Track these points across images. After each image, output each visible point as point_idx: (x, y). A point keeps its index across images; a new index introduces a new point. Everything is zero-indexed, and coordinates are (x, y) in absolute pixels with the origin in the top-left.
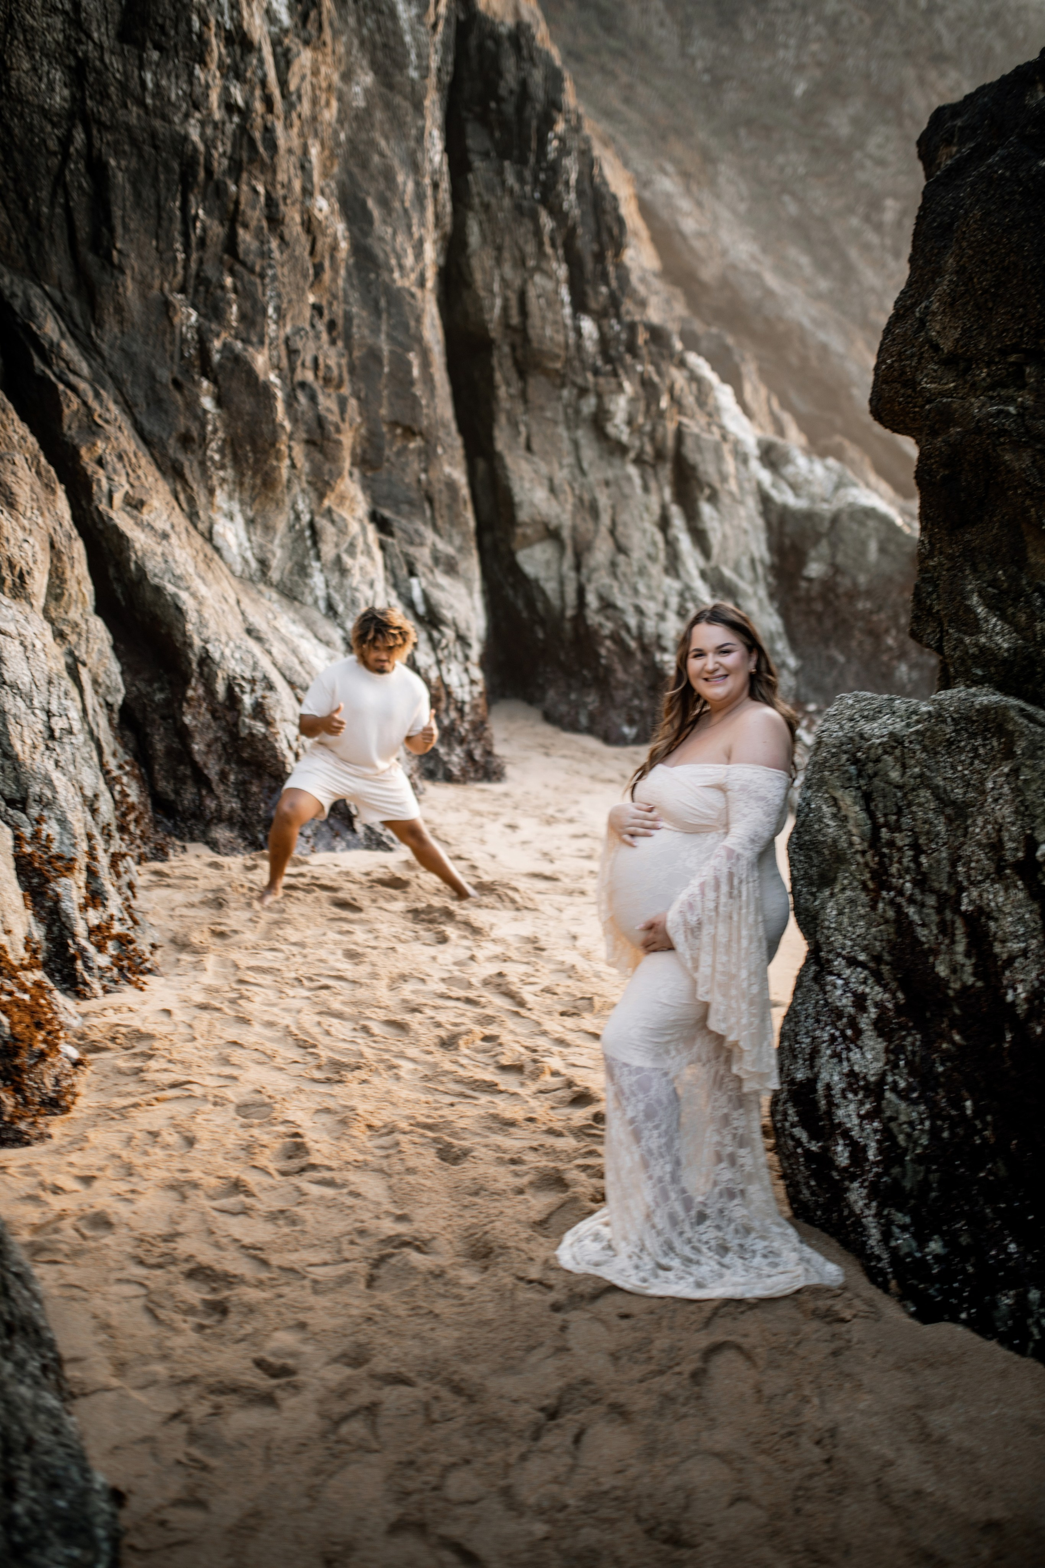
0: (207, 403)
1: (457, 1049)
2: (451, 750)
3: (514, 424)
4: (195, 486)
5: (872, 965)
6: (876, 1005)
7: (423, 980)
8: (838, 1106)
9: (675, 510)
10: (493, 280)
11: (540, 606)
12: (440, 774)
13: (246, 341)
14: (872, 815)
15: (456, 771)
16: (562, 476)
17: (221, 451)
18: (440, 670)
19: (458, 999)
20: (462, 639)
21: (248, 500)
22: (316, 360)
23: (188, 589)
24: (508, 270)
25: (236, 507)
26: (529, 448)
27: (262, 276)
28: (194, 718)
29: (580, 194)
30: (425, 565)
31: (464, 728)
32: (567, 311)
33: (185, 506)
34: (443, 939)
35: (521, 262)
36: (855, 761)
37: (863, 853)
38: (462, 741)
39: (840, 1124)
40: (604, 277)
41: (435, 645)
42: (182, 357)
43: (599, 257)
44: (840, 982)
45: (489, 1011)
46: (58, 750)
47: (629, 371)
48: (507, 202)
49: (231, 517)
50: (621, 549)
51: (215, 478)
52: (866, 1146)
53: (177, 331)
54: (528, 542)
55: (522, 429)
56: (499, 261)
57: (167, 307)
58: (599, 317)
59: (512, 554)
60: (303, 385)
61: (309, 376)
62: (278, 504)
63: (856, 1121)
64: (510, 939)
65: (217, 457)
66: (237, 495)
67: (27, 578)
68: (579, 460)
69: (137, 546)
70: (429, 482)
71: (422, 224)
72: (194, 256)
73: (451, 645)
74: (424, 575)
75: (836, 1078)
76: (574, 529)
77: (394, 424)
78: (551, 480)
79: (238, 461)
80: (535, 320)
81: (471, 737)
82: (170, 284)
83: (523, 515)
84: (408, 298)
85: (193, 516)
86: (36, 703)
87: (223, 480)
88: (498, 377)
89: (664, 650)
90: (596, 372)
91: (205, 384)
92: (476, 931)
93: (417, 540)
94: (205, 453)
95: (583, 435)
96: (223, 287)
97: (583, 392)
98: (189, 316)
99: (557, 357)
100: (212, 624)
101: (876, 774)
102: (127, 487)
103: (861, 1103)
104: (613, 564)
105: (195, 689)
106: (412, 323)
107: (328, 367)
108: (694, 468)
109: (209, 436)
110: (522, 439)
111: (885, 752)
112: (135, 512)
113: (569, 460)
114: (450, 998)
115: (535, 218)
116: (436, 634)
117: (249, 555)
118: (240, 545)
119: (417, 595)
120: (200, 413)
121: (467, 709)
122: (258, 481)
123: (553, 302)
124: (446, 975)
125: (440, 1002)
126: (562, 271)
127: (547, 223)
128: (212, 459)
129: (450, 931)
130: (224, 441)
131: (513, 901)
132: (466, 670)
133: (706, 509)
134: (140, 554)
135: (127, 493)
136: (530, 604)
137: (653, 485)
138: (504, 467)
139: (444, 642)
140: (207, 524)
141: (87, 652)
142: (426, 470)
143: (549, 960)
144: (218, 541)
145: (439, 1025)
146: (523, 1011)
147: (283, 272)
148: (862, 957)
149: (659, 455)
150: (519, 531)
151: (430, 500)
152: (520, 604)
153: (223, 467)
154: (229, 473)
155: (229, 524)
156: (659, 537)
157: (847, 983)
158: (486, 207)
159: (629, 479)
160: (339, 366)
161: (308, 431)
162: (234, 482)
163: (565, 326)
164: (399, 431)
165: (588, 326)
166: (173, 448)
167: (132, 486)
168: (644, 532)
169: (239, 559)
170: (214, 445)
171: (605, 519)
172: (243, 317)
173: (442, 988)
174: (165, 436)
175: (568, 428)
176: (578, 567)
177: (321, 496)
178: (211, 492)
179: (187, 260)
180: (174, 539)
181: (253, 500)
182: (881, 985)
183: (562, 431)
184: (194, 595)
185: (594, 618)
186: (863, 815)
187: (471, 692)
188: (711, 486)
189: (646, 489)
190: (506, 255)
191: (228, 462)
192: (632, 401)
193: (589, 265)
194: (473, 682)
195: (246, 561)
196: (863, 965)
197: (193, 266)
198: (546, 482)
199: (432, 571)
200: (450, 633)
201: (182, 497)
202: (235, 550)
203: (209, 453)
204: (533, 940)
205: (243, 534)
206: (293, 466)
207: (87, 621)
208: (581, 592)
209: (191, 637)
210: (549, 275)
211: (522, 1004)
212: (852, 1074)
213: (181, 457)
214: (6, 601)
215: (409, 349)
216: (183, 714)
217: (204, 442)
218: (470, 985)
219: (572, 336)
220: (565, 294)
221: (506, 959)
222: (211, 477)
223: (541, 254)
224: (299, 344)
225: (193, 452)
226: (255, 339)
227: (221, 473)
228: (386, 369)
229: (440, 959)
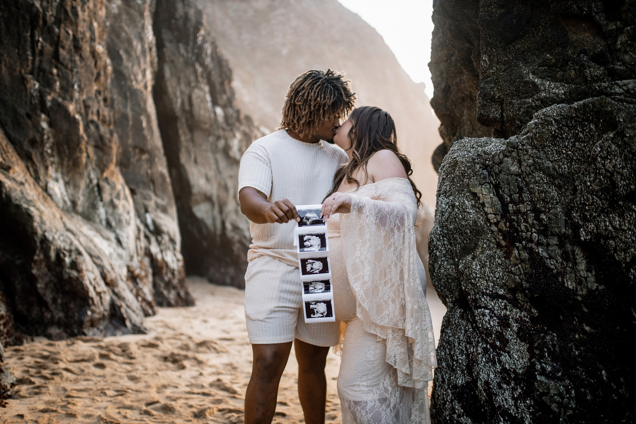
0: (44, 125)
1: (205, 417)
2: (169, 292)
3: (189, 152)
4: (38, 164)
5: (508, 296)
6: (517, 321)
7: (176, 387)
8: (496, 395)
10: (176, 92)
11: (204, 231)
12: (165, 303)
13: (64, 99)
14: (501, 198)
15: (173, 302)
16: (211, 174)
17: (51, 148)
18: (162, 255)
19: (198, 394)
20: (172, 241)
21: (65, 172)
22: (98, 112)
23: (34, 206)
24: (183, 87)
25: (59, 176)
26: (196, 162)
27: (72, 71)
28: (38, 270)
29: (213, 59)
30: (153, 209)
31: (175, 282)
32: (209, 105)
33: (33, 173)
34: (183, 367)
35: (188, 84)
36: (485, 167)
37: (496, 224)
38: (174, 288)
39: (500, 406)
40: (224, 92)
41: (159, 243)
42: (31, 104)
43: (222, 84)
44: (487, 311)
45: (217, 397)
47: (238, 129)
48: (181, 60)
49: (57, 180)
51: (48, 161)
52: (522, 418)
53: (29, 91)
54: (198, 203)
55: (192, 154)
56: (179, 83)
57: (23, 81)
58: (224, 107)
59: (190, 209)
60: (92, 122)
61: (95, 118)
62: (81, 175)
63: (511, 402)
64: (218, 365)
65: (49, 151)
66: (60, 170)
68: (218, 168)
69: (6, 185)
70: (152, 174)
71: (145, 62)
72: (37, 59)
73: (167, 243)
74: (152, 212)
75: (492, 376)
76: (218, 197)
77: (135, 147)
78: (206, 175)
79: (60, 154)
80: (196, 108)
81: (178, 286)
82: (25, 70)
83: (195, 190)
84: (139, 93)
85: (37, 179)
87: (53, 163)
88: (181, 132)
90: (224, 130)
91: (43, 116)
92: (200, 363)
93: (148, 198)
94: (43, 149)
95: (220, 157)
96: (52, 74)
97: (218, 138)
98: (35, 85)
99: (206, 123)
100: (48, 223)
101: (500, 172)
102: (1, 159)
103: (514, 389)
105: (38, 256)
106: (142, 104)
107: (104, 116)
109: (45, 141)
110: (192, 159)
111: (505, 156)
112: (5, 172)
113: (214, 167)
114: (194, 393)
115: (194, 66)
116: (160, 238)
117: (66, 199)
118: (62, 194)
119: (149, 221)
120: (40, 129)
121: (176, 273)
122: (71, 163)
123: (203, 100)
124: (188, 383)
125: (189, 396)
126: (207, 88)
127: (200, 69)
128: (47, 152)
129: (186, 363)
130: (53, 143)
131: (215, 349)
132: (175, 255)
136: (200, 230)
138: (185, 170)
139: (163, 242)
140: (44, 183)
142: (151, 168)
143: (242, 372)
144: (51, 192)
145: (191, 406)
146: (236, 396)
147: (82, 71)
148: (501, 292)
150: (193, 198)
151: (153, 181)
152: (195, 231)
153: (52, 156)
154: (56, 159)
155: (55, 183)
157: (492, 311)
158: (172, 62)
160: (109, 116)
161: (96, 141)
162: (58, 164)
163: (208, 111)
164: (137, 151)
165: (219, 111)
166: (26, 146)
169: (61, 201)
170: (48, 145)
172: (62, 88)
173: (188, 389)
174: (22, 139)
175: (213, 154)
176: (221, 212)
177: (102, 171)
178: (46, 168)
179: (34, 60)
180: (27, 186)
181: (68, 172)
182: (517, 307)
183: (210, 155)
184: (38, 209)
185: (230, 233)
186: (496, 199)
187: (178, 266)
190: (182, 80)
191: (55, 153)
192: (241, 141)
193: (218, 87)
194: (178, 260)
195: (65, 202)
196: (503, 297)
197: (37, 63)
198: (204, 176)
199: (156, 211)
200: (166, 238)
201: (31, 169)
202: (59, 196)
203: (45, 149)
204: (231, 365)
205: (63, 189)
206: (88, 157)
208: (223, 223)
209: (36, 229)
210: (201, 89)
211: (234, 392)
212: (504, 370)
213: (31, 150)
215: (141, 114)
216: (31, 268)
217: (42, 144)
218: (203, 387)
219: (212, 116)
220: (208, 97)
221: (219, 374)
222: (46, 161)
223: (197, 80)
224: (90, 103)
225: (37, 148)
226: (68, 98)
227: (52, 159)
228: (131, 123)
229: (183, 376)
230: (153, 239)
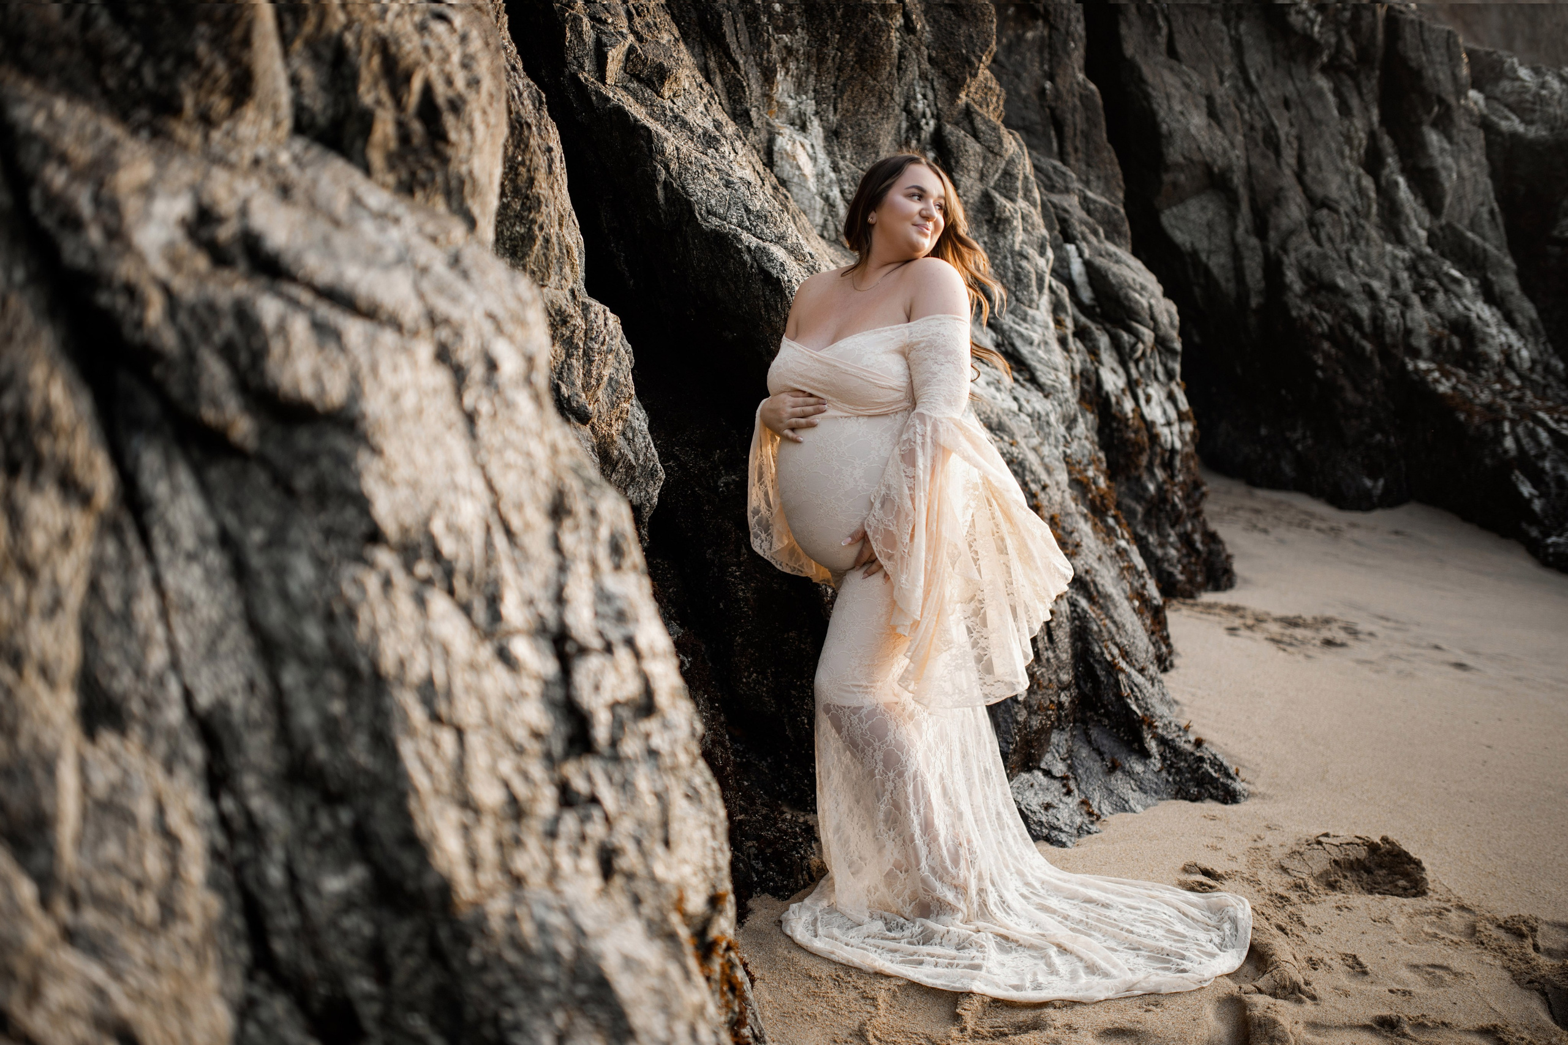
4: (740, 60)
9: (1386, 141)
15: (1178, 576)
16: (1223, 92)
18: (1136, 398)
21: (830, 92)
23: (780, 239)
25: (810, 106)
26: (1172, 52)
30: (1082, 222)
33: (725, 97)
38: (1176, 519)
41: (1124, 357)
46: (608, 796)
49: (801, 124)
50: (1317, 202)
51: (774, 47)
54: (1179, 197)
55: (1161, 22)
59: (1155, 215)
62: (882, 99)
66: (811, 81)
67: (449, 120)
68: (1243, 69)
69: (666, 149)
70: (1057, 95)
73: (1149, 351)
74: (1085, 239)
76: (1250, 170)
78: (1210, 99)
81: (1185, 511)
83: (1174, 154)
85: (741, 117)
86: (513, 610)
87: (789, 53)
89: (1416, 354)
93: (1060, 183)
95: (1249, 32)
102: (631, 38)
104: (1313, 225)
108: (1417, 74)
110: (1162, 39)
112: (649, 92)
113: (1230, 69)
116: (1123, 336)
117: (835, 193)
118: (820, 175)
119: (1077, 268)
121: (1177, 462)
122: (850, 54)
132: (1171, 396)
133: (1434, 138)
134: (674, 166)
135: (631, 50)
137: (1355, 102)
138: (1142, 80)
139: (1137, 350)
140: (764, 135)
141: (586, 387)
142: (1051, 78)
144: (785, 166)
149: (1364, 57)
150: (1167, 178)
153: (788, 27)
154: (799, 39)
155: (799, 137)
156: (1367, 182)
159: (1320, 94)
162: (808, 57)
167: (640, 39)
168: (1346, 175)
169: (819, 203)
171: (1289, 156)
175: (1226, 22)
176: (1261, 229)
177: (955, 86)
178: (768, 77)
180: (725, 148)
181: (839, 90)
183: (1217, 22)
184: (794, 252)
187: (1180, 435)
188: (1441, 101)
189: (1345, 110)
191: (798, 16)
194: (1181, 417)
195: (829, 204)
198: (1203, 102)
199: (1095, 233)
200: (1148, 335)
202: (812, 183)
205: (822, 156)
206: (909, 27)
207: (586, 308)
208: (1273, 268)
214: (377, 197)
222: (768, 45)
227: (786, 38)
230: (1103, 341)
